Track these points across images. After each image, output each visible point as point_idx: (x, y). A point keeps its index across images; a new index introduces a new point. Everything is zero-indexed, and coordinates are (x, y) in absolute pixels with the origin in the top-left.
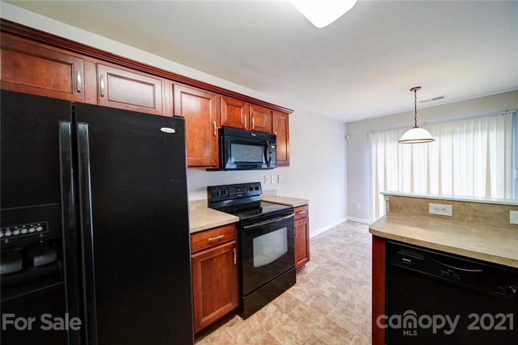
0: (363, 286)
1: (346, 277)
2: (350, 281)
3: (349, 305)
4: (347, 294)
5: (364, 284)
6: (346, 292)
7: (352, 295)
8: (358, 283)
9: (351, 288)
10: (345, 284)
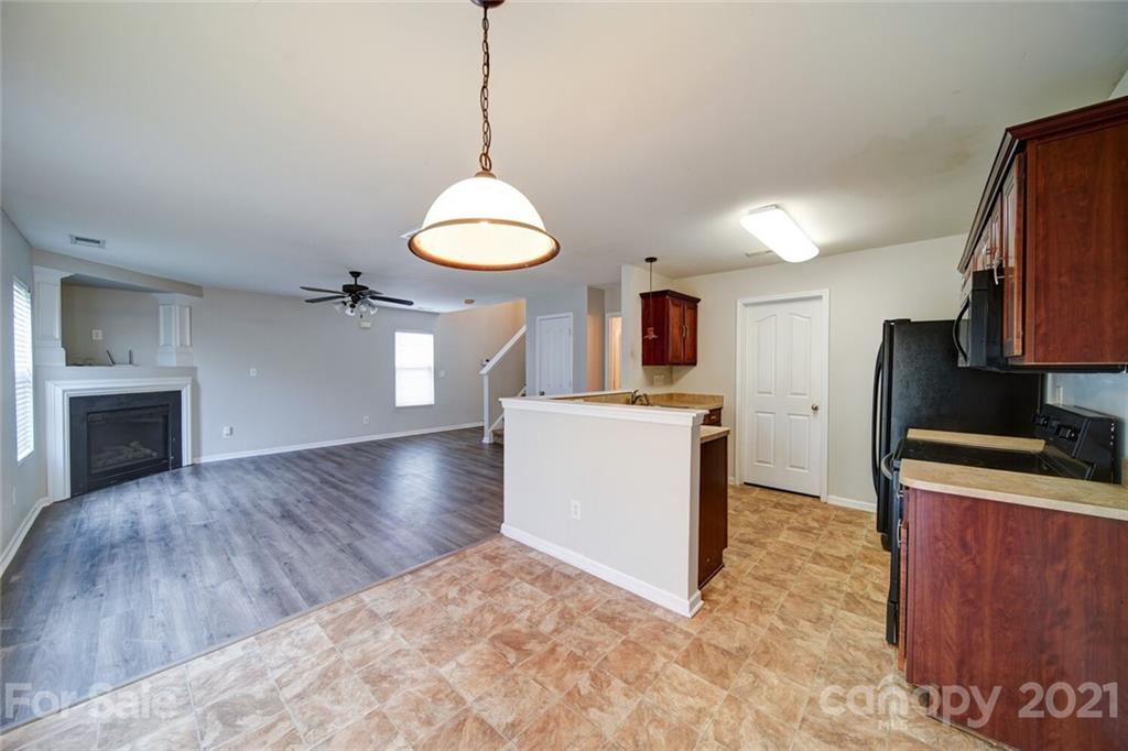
0: (737, 645)
1: (779, 671)
2: (767, 658)
3: (760, 607)
4: (768, 626)
5: (734, 652)
6: (769, 629)
7: (757, 624)
8: (747, 657)
9: (761, 641)
10: (776, 649)
